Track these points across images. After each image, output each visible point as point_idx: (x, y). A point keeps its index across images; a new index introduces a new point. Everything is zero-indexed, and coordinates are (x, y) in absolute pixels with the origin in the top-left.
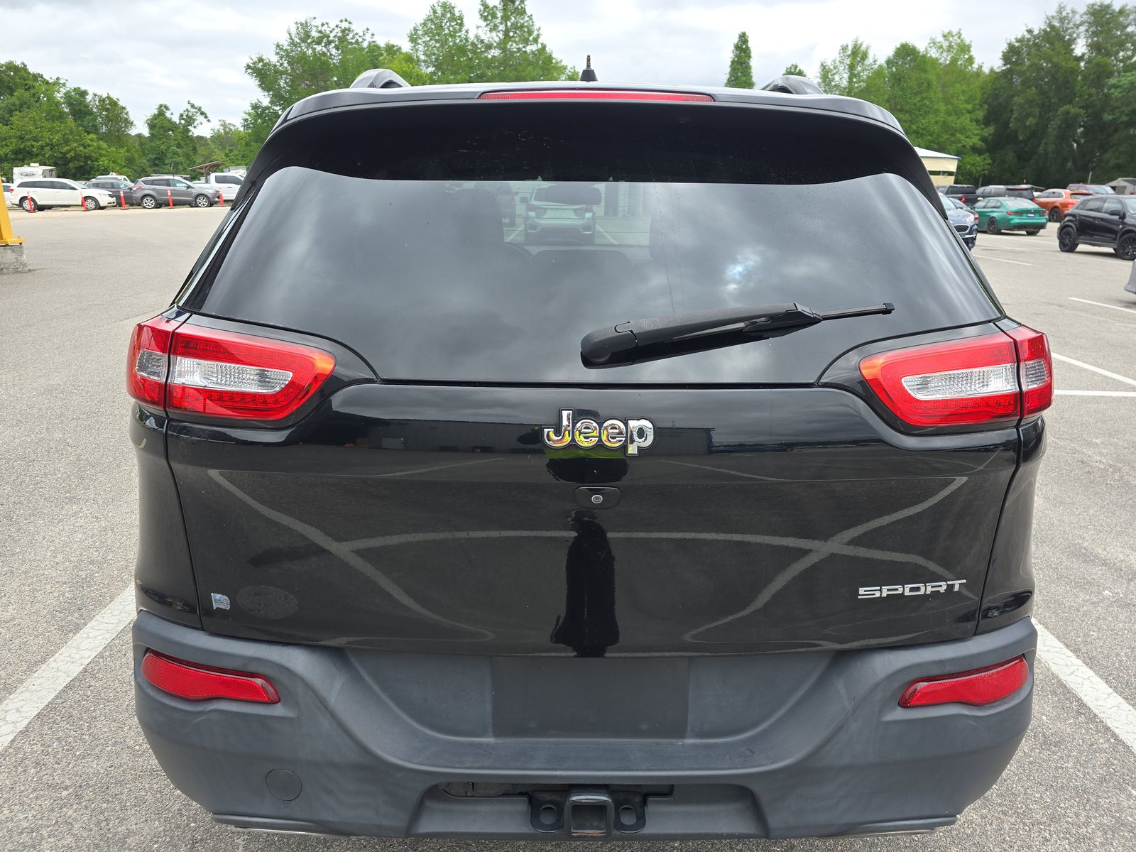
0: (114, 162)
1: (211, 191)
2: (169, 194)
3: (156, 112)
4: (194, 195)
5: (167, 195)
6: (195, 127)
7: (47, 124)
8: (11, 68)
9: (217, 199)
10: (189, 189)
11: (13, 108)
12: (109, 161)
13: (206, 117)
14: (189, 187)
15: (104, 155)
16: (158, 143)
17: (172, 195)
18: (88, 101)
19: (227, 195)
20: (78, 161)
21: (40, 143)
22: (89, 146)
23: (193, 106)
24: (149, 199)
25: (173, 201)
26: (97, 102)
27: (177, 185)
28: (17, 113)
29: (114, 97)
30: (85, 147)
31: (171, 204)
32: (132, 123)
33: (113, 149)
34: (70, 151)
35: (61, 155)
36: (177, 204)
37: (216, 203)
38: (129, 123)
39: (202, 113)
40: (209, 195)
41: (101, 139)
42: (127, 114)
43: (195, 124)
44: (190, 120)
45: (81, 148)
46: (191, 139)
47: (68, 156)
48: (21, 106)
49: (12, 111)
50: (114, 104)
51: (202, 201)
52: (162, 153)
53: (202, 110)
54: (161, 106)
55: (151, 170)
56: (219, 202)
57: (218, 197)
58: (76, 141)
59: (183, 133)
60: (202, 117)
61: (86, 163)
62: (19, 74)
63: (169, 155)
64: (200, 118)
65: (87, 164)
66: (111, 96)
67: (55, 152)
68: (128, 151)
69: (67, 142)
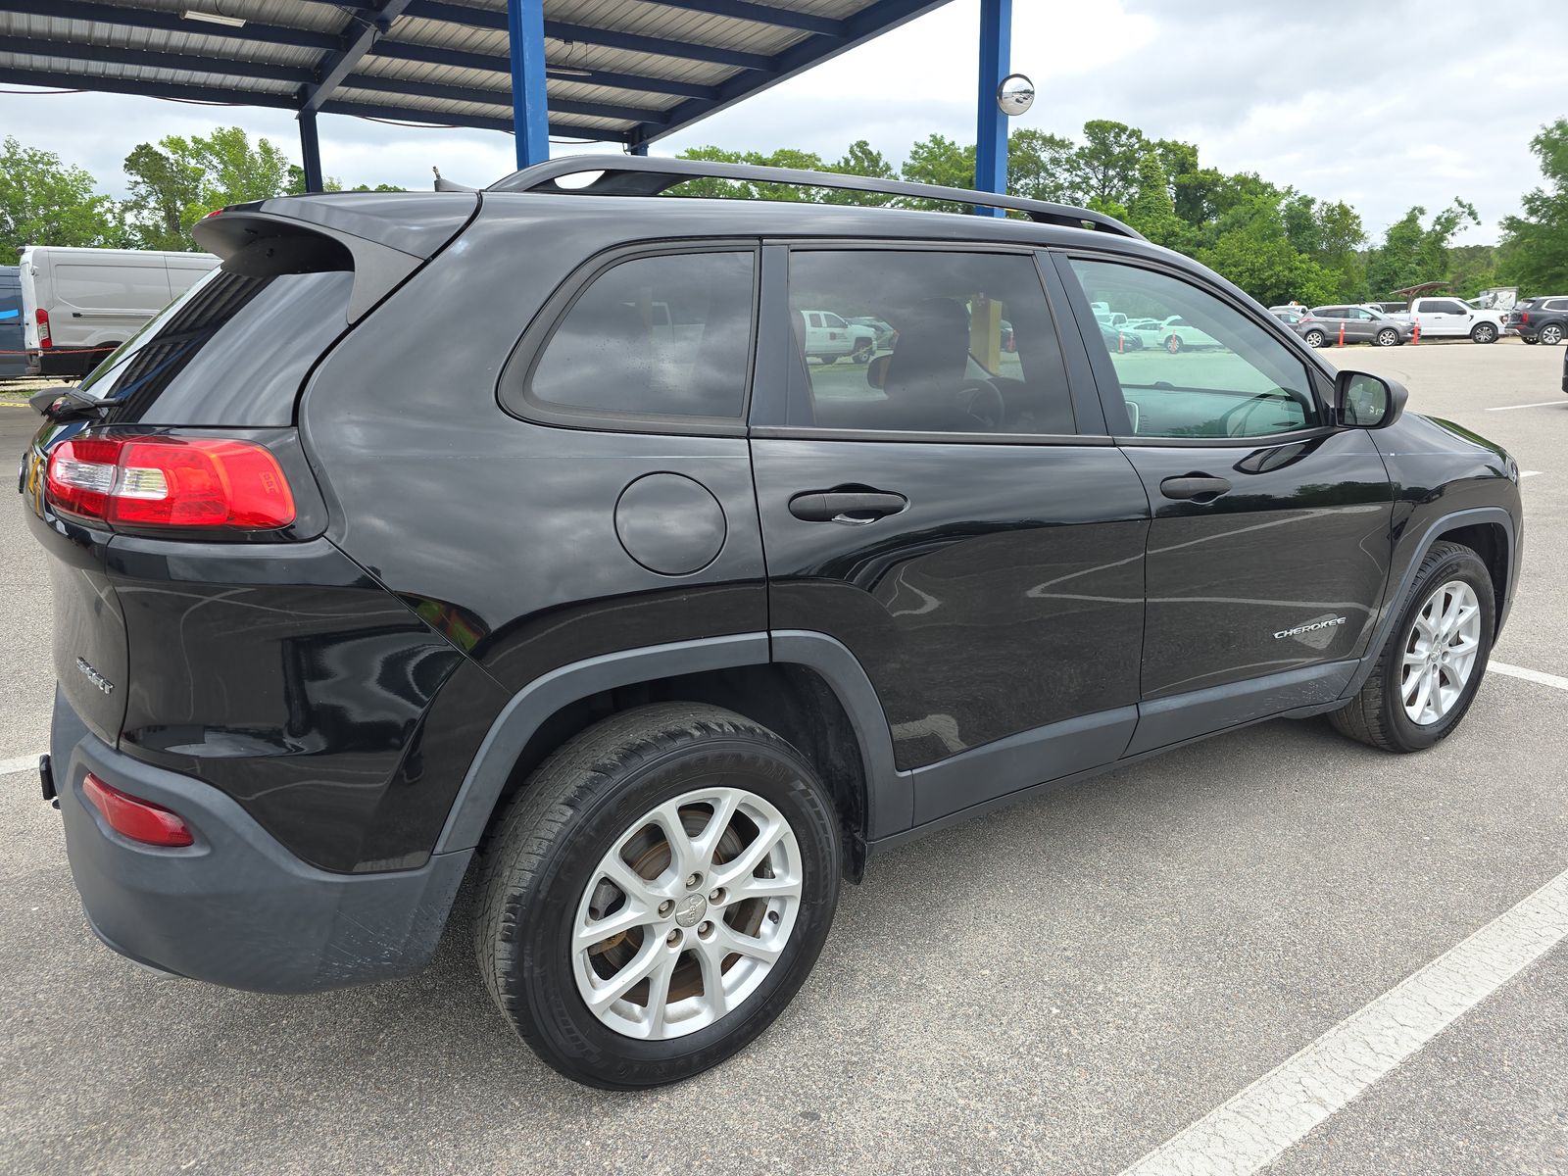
0: (1322, 288)
1: (1404, 324)
2: (1342, 328)
3: (1405, 218)
4: (1378, 329)
5: (1339, 329)
6: (1453, 234)
7: (1254, 245)
8: (1239, 181)
9: (1410, 335)
10: (1374, 322)
11: (1222, 228)
12: (1316, 287)
13: (1475, 219)
14: (1374, 318)
15: (1312, 280)
16: (1393, 259)
17: (1346, 329)
18: (1312, 211)
19: (1426, 329)
20: (1278, 288)
21: (1240, 269)
22: (1296, 269)
23: (1461, 204)
24: (1316, 334)
25: (1345, 337)
26: (1323, 213)
27: (1361, 316)
28: (1226, 234)
29: (1347, 204)
30: (1291, 271)
31: (1341, 342)
32: (1363, 236)
33: (1326, 271)
34: (1272, 276)
35: (1259, 283)
36: (1352, 341)
37: (1408, 340)
38: (1358, 236)
39: (1472, 214)
40: (1400, 330)
41: (1317, 260)
42: (1358, 225)
43: (1455, 230)
44: (1448, 224)
45: (1286, 273)
46: (1444, 252)
47: (1268, 283)
48: (1233, 225)
49: (1221, 232)
50: (1344, 212)
51: (1388, 337)
52: (1395, 272)
53: (1474, 208)
54: (1414, 209)
55: (1372, 296)
56: (1412, 338)
57: (1412, 332)
58: (1282, 263)
59: (1433, 244)
60: (1470, 218)
61: (1287, 290)
62: (1247, 187)
63: (1402, 275)
64: (1466, 220)
65: (1288, 292)
66: (1344, 203)
67: (1254, 279)
68: (1345, 273)
69: (1271, 264)
